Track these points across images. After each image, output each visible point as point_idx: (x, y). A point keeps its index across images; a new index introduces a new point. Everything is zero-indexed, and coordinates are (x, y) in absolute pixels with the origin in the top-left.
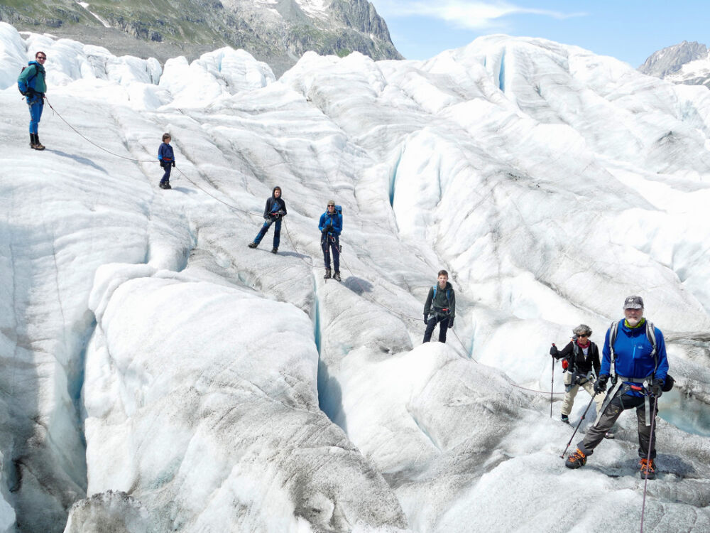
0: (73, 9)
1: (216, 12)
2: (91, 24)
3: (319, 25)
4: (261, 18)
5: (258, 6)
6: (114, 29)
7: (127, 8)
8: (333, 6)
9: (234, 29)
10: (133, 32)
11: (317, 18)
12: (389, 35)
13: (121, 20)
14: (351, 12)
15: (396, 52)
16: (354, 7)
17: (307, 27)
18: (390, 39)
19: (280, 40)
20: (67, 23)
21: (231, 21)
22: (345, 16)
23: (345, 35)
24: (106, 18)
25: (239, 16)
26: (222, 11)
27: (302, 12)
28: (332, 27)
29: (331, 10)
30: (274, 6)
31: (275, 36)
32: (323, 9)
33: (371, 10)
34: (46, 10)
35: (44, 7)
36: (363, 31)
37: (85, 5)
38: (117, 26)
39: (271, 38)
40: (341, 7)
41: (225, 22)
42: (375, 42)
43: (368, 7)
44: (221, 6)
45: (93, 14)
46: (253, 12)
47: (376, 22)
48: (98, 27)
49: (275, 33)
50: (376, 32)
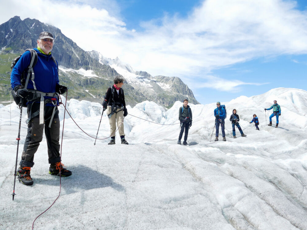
0: (83, 92)
1: (132, 91)
2: (89, 97)
3: (168, 93)
4: (147, 92)
5: (146, 88)
6: (97, 98)
7: (101, 91)
8: (173, 86)
9: (138, 96)
10: (103, 99)
11: (167, 91)
12: (193, 95)
13: (99, 95)
14: (179, 88)
15: (196, 101)
16: (180, 86)
17: (164, 94)
18: (194, 97)
19: (154, 99)
20: (81, 97)
21: (137, 93)
22: (177, 90)
23: (177, 96)
24: (94, 95)
25: (140, 92)
26: (134, 90)
27: (162, 89)
28: (173, 94)
29: (172, 88)
30: (152, 88)
31: (152, 98)
32: (169, 88)
33: (187, 87)
34: (75, 94)
35: (74, 92)
36: (184, 94)
37: (87, 91)
38: (98, 97)
39: (151, 98)
40: (175, 87)
41: (135, 94)
42: (188, 98)
43: (185, 86)
44: (133, 88)
45: (90, 94)
46: (144, 90)
47: (188, 91)
48: (91, 98)
49: (152, 97)
50: (189, 95)
